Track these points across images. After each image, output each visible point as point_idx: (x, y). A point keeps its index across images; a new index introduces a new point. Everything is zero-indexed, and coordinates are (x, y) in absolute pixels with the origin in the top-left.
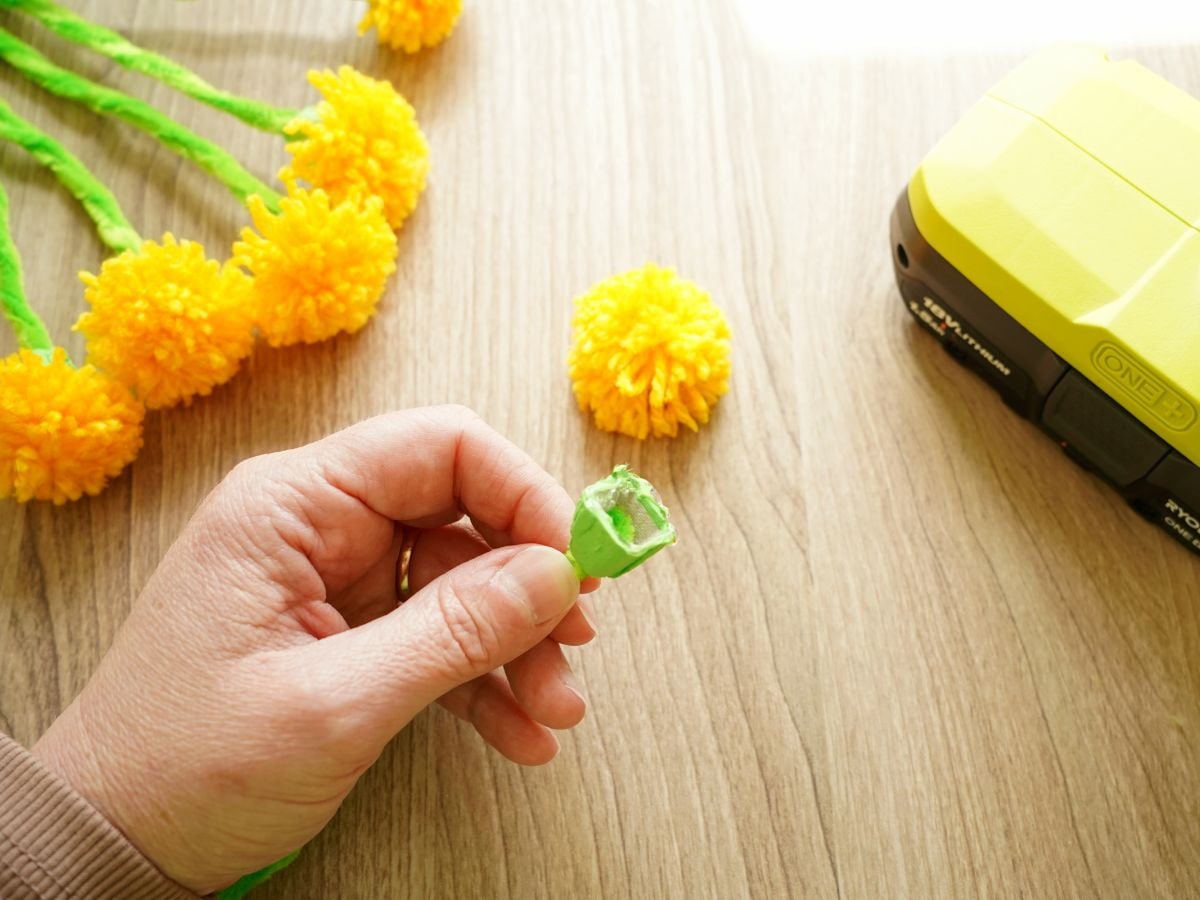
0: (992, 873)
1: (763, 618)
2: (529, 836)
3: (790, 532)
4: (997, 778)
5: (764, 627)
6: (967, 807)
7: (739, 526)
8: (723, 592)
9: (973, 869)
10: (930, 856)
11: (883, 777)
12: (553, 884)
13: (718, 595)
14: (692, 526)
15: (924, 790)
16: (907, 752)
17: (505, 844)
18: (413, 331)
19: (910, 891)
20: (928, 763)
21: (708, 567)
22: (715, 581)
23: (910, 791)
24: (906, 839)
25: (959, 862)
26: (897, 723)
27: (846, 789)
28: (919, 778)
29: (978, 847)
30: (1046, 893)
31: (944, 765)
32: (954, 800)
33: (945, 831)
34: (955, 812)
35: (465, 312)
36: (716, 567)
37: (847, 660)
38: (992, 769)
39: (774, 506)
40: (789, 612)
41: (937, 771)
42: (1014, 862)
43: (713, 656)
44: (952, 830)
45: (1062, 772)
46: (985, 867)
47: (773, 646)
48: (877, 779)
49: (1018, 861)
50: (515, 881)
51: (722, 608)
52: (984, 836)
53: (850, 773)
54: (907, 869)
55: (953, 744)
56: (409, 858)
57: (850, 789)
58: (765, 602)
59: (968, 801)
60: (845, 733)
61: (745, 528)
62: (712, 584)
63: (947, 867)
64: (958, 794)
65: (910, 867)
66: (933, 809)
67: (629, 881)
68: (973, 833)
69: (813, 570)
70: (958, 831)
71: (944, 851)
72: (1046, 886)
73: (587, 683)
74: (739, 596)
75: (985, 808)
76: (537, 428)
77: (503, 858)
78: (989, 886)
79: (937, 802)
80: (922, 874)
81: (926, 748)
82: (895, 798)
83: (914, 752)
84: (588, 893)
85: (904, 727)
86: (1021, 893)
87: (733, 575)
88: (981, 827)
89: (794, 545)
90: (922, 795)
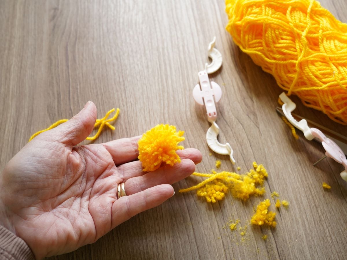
0: (321, 207)
1: (249, 146)
2: (194, 207)
3: (254, 123)
4: (319, 182)
5: (250, 147)
6: (312, 190)
7: (240, 122)
8: (238, 139)
9: (316, 206)
10: (304, 204)
11: (288, 184)
12: (202, 218)
13: (237, 141)
14: (227, 123)
15: (300, 187)
16: (294, 177)
17: (188, 209)
18: (145, 79)
19: (300, 213)
20: (300, 180)
21: (233, 133)
22: (235, 137)
23: (296, 187)
24: (297, 200)
25: (312, 204)
26: (289, 169)
27: (278, 188)
28: (298, 183)
29: (316, 200)
30: (337, 211)
31: (304, 179)
32: (308, 189)
33: (307, 197)
34: (309, 192)
35: (158, 73)
36: (235, 133)
37: (274, 155)
38: (317, 180)
39: (248, 116)
40: (256, 143)
41: (302, 181)
42: (327, 204)
43: (237, 156)
44: (309, 196)
45: (336, 179)
46: (319, 205)
47: (253, 152)
48: (286, 185)
49: (328, 203)
50: (192, 218)
51: (238, 144)
52: (318, 198)
53: (279, 184)
54: (298, 208)
55: (306, 174)
56: (162, 214)
57: (279, 188)
58: (249, 141)
59: (312, 189)
60: (276, 173)
61: (241, 122)
62: (235, 138)
63: (309, 206)
64: (309, 187)
65: (299, 207)
66: (303, 191)
67: (223, 216)
68: (314, 197)
69: (261, 132)
70: (310, 197)
71: (307, 202)
72: (336, 209)
73: (204, 166)
74: (242, 141)
75: (317, 190)
76: (181, 101)
77: (188, 212)
78: (321, 210)
79: (304, 190)
80: (302, 209)
81: (298, 175)
82: (292, 189)
83: (295, 177)
84: (212, 220)
85: (292, 171)
86: (330, 211)
87: (240, 135)
88: (317, 195)
89: (255, 126)
90: (299, 188)
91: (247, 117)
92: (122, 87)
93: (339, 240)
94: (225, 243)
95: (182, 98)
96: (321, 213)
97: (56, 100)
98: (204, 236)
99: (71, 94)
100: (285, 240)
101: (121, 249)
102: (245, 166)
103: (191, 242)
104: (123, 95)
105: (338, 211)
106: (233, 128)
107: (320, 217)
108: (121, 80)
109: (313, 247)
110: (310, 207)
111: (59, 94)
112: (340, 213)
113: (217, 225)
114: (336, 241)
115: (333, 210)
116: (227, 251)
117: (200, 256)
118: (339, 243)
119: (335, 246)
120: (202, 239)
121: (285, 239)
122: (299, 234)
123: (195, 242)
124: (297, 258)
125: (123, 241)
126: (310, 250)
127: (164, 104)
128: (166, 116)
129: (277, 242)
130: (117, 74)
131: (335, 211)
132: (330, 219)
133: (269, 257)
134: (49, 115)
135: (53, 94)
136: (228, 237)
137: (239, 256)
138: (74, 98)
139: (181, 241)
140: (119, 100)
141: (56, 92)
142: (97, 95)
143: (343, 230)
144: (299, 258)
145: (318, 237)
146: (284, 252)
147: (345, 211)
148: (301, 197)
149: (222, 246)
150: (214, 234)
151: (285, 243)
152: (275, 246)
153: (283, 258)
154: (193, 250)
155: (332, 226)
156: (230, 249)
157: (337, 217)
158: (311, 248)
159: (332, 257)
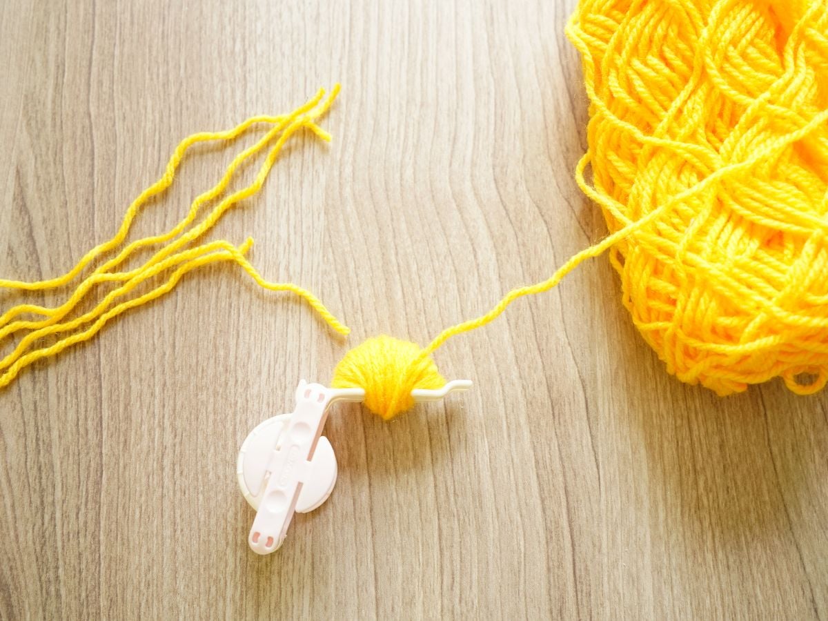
91: (566, 203)
92: (239, 70)
93: (735, 562)
94: (445, 532)
95: (399, 127)
96: (706, 488)
97: (51, 82)
98: (396, 506)
99: (94, 70)
100: (597, 544)
101: (178, 512)
102: (534, 339)
103: (360, 519)
104: (239, 93)
105: (749, 488)
106: (521, 229)
107: (698, 498)
108: (238, 46)
109: (664, 571)
110: (680, 470)
111: (60, 66)
112: (753, 494)
113: (432, 485)
114: (725, 562)
115: (736, 483)
116: (447, 554)
117: (375, 556)
118: (731, 569)
119: (721, 576)
120: (388, 514)
121: (600, 541)
122: (636, 534)
123: (368, 520)
124: (618, 593)
125: (187, 492)
126: (656, 576)
127: (345, 136)
128: (348, 170)
129: (577, 548)
130: (228, 29)
131: (742, 490)
132: (722, 507)
133: (549, 582)
134: (28, 124)
135: (46, 62)
136: (456, 519)
137: (475, 570)
138: (100, 83)
139: (334, 513)
140: (224, 106)
141: (52, 58)
142: (166, 84)
143: (750, 540)
144: (624, 594)
145: (683, 548)
146: (589, 574)
147: (765, 492)
148: (662, 441)
149: (436, 539)
150: (420, 505)
151: (597, 553)
152: (569, 557)
153: (584, 588)
154: (360, 540)
155: (724, 526)
156: (456, 546)
157: (743, 505)
158: (660, 572)
159: (708, 601)
